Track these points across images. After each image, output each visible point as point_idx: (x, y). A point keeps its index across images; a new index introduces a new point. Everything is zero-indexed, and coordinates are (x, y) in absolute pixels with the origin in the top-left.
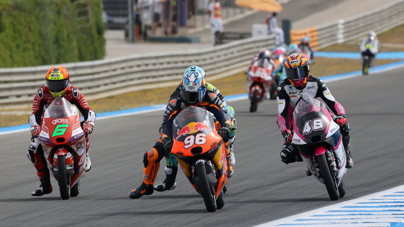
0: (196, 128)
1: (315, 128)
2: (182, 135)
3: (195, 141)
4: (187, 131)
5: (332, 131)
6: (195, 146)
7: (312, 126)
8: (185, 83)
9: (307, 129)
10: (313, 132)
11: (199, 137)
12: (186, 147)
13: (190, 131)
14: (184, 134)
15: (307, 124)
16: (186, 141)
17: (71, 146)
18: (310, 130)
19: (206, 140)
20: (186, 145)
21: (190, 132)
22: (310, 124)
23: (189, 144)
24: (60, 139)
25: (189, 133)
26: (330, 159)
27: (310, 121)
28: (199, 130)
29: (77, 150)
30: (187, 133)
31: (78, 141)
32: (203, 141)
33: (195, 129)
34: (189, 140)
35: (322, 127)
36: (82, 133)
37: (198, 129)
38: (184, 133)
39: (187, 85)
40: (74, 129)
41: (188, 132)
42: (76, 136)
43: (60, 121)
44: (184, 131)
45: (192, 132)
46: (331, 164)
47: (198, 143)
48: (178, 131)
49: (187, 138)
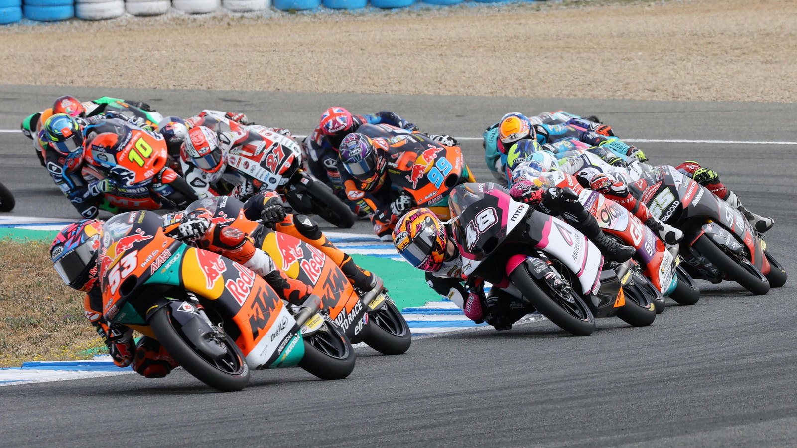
1: (482, 228)
5: (513, 218)
7: (477, 228)
9: (472, 237)
10: (481, 236)
15: (469, 230)
18: (476, 237)
22: (472, 228)
26: (540, 270)
27: (472, 222)
35: (494, 220)
46: (547, 278)
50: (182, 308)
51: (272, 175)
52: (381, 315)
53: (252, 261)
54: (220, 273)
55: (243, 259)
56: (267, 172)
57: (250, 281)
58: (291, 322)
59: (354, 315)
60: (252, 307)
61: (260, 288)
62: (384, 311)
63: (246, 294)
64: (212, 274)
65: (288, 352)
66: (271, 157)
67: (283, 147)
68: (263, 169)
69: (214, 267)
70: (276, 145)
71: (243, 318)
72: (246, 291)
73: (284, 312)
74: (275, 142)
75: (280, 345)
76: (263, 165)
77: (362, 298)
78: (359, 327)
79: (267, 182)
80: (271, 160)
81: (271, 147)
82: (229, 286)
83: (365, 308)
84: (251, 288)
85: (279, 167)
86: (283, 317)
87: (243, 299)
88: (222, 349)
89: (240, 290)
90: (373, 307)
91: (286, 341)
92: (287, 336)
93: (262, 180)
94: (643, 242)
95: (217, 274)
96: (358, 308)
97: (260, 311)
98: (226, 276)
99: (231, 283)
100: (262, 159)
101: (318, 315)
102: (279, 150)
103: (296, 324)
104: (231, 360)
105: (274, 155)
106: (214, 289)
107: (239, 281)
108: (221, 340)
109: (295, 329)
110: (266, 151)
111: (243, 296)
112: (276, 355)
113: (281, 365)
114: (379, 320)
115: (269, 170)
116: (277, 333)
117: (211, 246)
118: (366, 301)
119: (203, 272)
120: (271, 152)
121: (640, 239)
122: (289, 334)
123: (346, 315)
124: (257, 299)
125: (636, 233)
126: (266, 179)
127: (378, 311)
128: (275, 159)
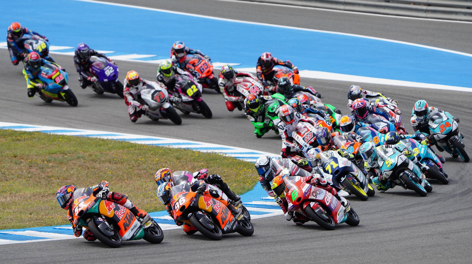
3: (179, 204)
6: (181, 207)
11: (181, 200)
12: (177, 211)
13: (175, 200)
17: (309, 198)
23: (177, 208)
24: (299, 199)
29: (316, 198)
31: (310, 192)
32: (184, 201)
33: (178, 198)
34: (176, 206)
36: (309, 186)
40: (303, 188)
42: (306, 190)
43: (291, 190)
47: (181, 204)
49: (175, 206)
50: (98, 220)
51: (306, 144)
52: (242, 222)
53: (126, 204)
54: (113, 209)
55: (123, 204)
56: (304, 142)
57: (124, 211)
58: (139, 224)
59: (232, 223)
60: (124, 220)
61: (128, 213)
62: (243, 220)
63: (122, 216)
64: (110, 209)
65: (138, 234)
66: (307, 136)
67: (313, 133)
68: (303, 141)
69: (111, 207)
70: (311, 132)
71: (121, 224)
72: (122, 214)
73: (136, 221)
74: (311, 130)
75: (135, 232)
76: (303, 139)
77: (235, 216)
78: (235, 227)
79: (304, 146)
80: (307, 138)
81: (309, 132)
82: (116, 213)
83: (236, 220)
84: (124, 213)
85: (309, 141)
86: (136, 223)
87: (121, 217)
88: (112, 233)
89: (120, 214)
90: (239, 219)
91: (137, 231)
92: (137, 229)
93: (302, 145)
94: (330, 204)
95: (112, 209)
96: (234, 220)
97: (127, 221)
98: (115, 210)
99: (117, 212)
100: (304, 137)
101: (149, 221)
102: (311, 134)
103: (141, 225)
104: (116, 237)
105: (309, 136)
106: (110, 214)
107: (120, 211)
108: (112, 230)
109: (140, 227)
110: (306, 134)
111: (121, 216)
112: (133, 236)
113: (135, 239)
114: (242, 224)
115: (305, 141)
116: (134, 228)
117: (111, 200)
118: (236, 218)
119: (107, 208)
120: (308, 134)
121: (329, 202)
122: (138, 228)
123: (230, 223)
124: (126, 217)
125: (327, 200)
126: (303, 145)
127: (241, 220)
128: (308, 138)
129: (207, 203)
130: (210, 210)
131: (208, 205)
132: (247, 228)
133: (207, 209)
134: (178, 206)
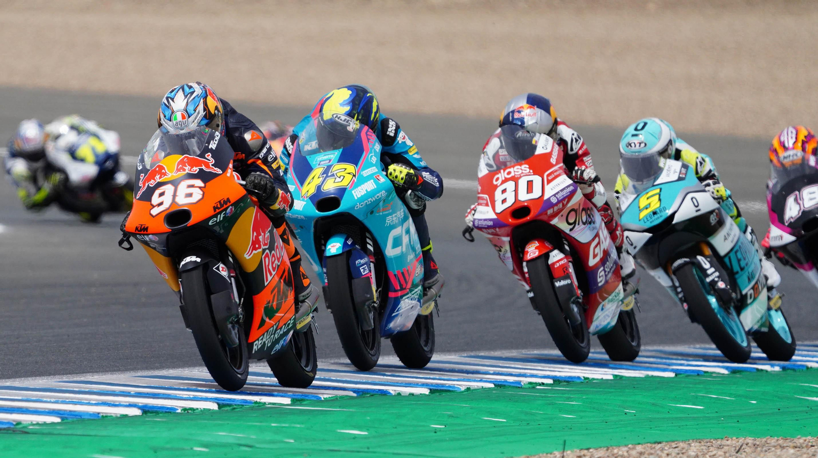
0: (181, 168)
1: (808, 204)
2: (148, 185)
3: (174, 196)
4: (159, 176)
6: (175, 207)
7: (801, 202)
8: (165, 116)
9: (792, 210)
10: (804, 213)
11: (186, 186)
12: (155, 212)
13: (165, 174)
14: (152, 183)
16: (155, 199)
19: (201, 193)
20: (154, 207)
21: (165, 176)
22: (796, 200)
23: (161, 204)
25: (163, 179)
28: (187, 171)
30: (158, 180)
32: (193, 195)
33: (178, 170)
34: (162, 194)
37: (184, 170)
38: (152, 181)
39: (170, 121)
41: (160, 178)
44: (152, 177)
45: (170, 176)
47: (180, 200)
48: (142, 178)
49: (157, 192)
59: (282, 332)
96: (288, 324)
129: (257, 237)
130: (251, 268)
131: (256, 244)
132: (303, 364)
133: (247, 257)
134: (167, 201)
